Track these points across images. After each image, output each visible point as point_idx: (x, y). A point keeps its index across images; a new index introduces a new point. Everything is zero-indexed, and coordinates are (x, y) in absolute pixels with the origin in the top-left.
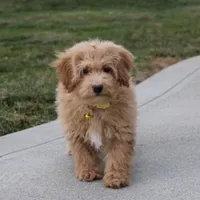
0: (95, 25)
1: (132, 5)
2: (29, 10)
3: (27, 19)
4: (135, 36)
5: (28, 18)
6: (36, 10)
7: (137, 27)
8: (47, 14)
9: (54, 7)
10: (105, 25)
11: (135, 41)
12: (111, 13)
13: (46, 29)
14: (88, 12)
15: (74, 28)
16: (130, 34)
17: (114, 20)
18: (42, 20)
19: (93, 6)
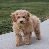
0: (36, 6)
3: (20, 4)
8: (25, 3)
11: (45, 10)
14: (34, 3)
15: (31, 6)
17: (40, 5)
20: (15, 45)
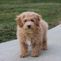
0: (46, 7)
1: (57, 2)
2: (27, 3)
4: (58, 11)
5: (26, 5)
6: (29, 3)
7: (59, 8)
8: (32, 4)
9: (34, 2)
10: (49, 7)
11: (58, 12)
12: (51, 4)
13: (32, 8)
14: (44, 3)
15: (40, 8)
16: (57, 10)
17: (52, 6)
18: (31, 6)
19: (45, 2)
20: (19, 56)
